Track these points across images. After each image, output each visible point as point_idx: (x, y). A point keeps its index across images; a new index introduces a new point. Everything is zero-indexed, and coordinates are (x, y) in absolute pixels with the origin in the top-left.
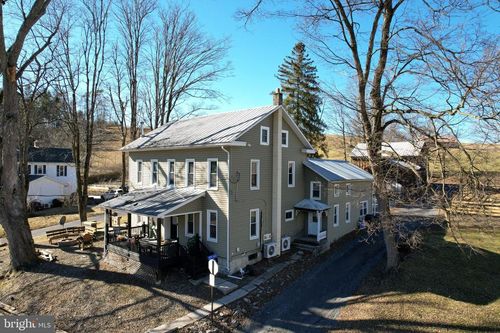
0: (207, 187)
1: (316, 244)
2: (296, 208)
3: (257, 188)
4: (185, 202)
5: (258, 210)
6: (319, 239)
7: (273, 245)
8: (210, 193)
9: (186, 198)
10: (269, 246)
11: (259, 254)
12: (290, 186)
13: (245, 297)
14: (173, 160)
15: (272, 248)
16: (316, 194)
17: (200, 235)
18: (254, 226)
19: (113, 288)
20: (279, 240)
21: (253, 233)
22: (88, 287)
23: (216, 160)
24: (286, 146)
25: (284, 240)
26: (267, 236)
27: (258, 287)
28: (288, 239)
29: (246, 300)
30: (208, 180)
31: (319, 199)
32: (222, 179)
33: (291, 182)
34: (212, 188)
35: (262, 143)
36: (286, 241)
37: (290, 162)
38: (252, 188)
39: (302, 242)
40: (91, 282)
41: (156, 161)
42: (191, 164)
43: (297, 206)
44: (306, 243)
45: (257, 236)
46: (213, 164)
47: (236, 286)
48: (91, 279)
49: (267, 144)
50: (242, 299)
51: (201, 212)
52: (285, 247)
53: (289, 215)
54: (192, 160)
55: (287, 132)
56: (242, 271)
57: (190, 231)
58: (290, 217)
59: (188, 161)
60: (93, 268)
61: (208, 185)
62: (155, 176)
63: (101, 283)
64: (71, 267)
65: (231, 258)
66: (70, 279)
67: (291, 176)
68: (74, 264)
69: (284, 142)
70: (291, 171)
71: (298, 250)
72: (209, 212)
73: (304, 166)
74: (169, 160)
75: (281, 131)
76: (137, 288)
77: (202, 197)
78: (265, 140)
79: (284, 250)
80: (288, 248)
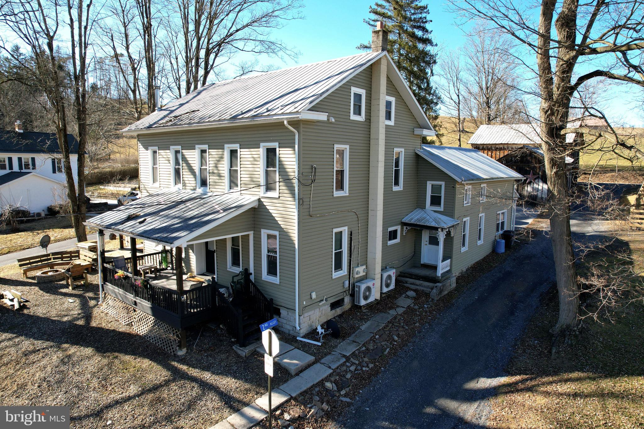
0: (261, 193)
1: (434, 280)
2: (404, 224)
3: (345, 192)
4: (223, 217)
5: (345, 230)
6: (440, 272)
7: (370, 284)
8: (266, 202)
9: (225, 210)
10: (363, 287)
11: (347, 300)
12: (395, 189)
13: (327, 379)
14: (205, 147)
15: (369, 289)
16: (436, 201)
17: (252, 270)
18: (339, 256)
19: (105, 361)
20: (378, 276)
21: (338, 266)
22: (66, 360)
23: (275, 145)
24: (391, 123)
25: (385, 275)
26: (360, 271)
27: (348, 359)
28: (392, 273)
29: (328, 385)
30: (262, 181)
31: (441, 208)
32: (286, 180)
33: (397, 183)
34: (270, 194)
35: (353, 117)
36: (389, 277)
37: (396, 150)
38: (337, 194)
39: (411, 276)
40: (73, 350)
41: (179, 148)
42: (233, 153)
43: (406, 220)
44: (418, 277)
45: (344, 271)
46: (271, 153)
47: (312, 358)
48: (73, 343)
49: (361, 118)
50: (321, 383)
51: (251, 233)
52: (388, 285)
53: (393, 235)
54: (236, 146)
55: (392, 99)
56: (320, 330)
57: (236, 262)
58: (395, 237)
59: (228, 147)
60: (81, 322)
61: (263, 189)
62: (177, 173)
63: (89, 351)
64: (46, 320)
65: (303, 309)
66: (39, 344)
67: (397, 172)
68: (53, 314)
69: (388, 117)
70: (397, 165)
71: (408, 289)
72: (264, 233)
73: (417, 156)
74: (199, 147)
75: (384, 97)
76: (146, 363)
77: (253, 210)
78: (358, 112)
79: (385, 290)
80: (392, 286)
